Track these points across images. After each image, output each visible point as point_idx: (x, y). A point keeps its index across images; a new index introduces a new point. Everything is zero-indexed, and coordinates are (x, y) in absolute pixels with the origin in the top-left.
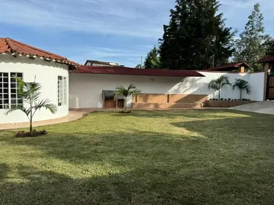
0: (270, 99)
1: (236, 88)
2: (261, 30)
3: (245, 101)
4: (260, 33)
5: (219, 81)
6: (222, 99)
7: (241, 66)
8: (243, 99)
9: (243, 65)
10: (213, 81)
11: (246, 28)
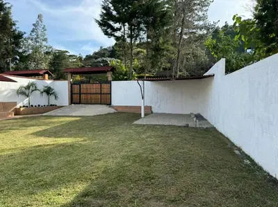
0: (75, 103)
1: (45, 94)
2: (45, 40)
3: (53, 107)
4: (44, 43)
5: (28, 87)
6: (32, 106)
7: (45, 73)
8: (51, 105)
9: (47, 73)
10: (21, 87)
11: (31, 34)
